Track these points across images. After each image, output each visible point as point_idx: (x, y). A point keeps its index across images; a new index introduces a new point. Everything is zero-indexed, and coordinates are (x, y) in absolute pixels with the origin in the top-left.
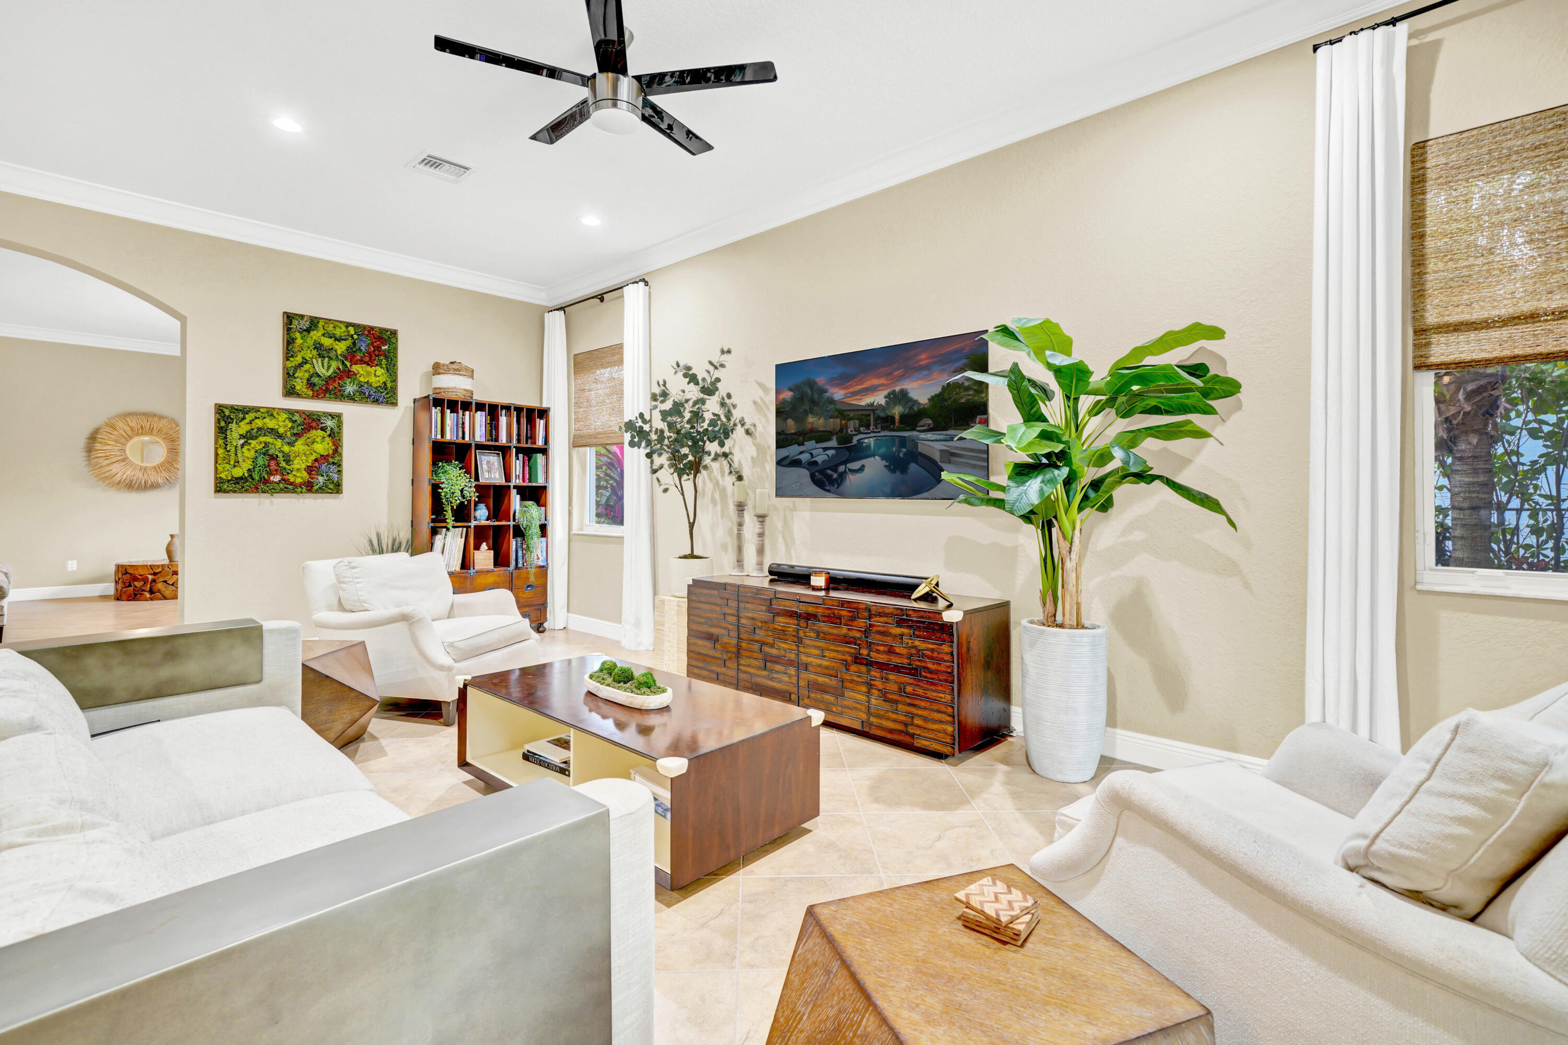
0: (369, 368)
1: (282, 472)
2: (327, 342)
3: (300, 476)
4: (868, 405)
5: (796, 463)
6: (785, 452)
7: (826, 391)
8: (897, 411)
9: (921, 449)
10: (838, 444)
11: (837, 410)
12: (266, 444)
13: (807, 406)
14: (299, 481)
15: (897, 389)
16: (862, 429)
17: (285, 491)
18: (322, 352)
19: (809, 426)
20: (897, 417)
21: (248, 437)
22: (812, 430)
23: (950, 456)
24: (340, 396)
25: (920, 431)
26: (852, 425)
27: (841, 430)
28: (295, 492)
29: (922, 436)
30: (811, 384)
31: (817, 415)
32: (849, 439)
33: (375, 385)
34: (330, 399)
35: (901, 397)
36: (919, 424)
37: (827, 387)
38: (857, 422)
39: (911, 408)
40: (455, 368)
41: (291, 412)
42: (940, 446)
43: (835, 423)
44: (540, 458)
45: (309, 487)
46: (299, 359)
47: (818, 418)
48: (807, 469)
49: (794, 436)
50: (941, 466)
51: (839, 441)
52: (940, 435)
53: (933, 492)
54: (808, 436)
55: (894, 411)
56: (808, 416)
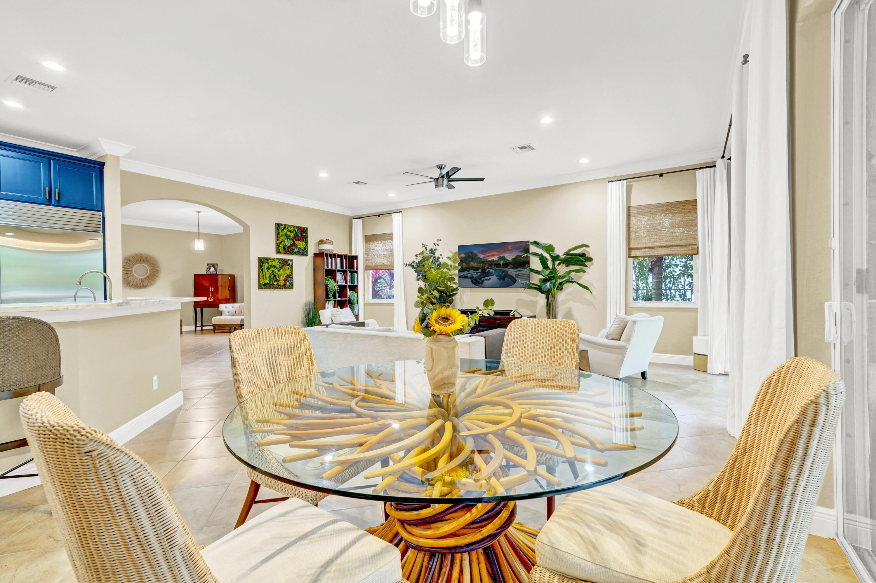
0: (300, 242)
1: (277, 281)
2: (288, 233)
3: (282, 283)
4: (492, 260)
5: (466, 277)
6: (462, 274)
8: (502, 262)
9: (509, 273)
11: (481, 261)
12: (273, 271)
13: (471, 259)
14: (282, 284)
15: (502, 256)
16: (490, 267)
17: (278, 288)
18: (288, 237)
19: (471, 266)
20: (501, 264)
21: (268, 269)
22: (472, 267)
23: (518, 276)
24: (292, 253)
25: (509, 268)
26: (486, 266)
27: (483, 267)
28: (281, 288)
29: (510, 270)
30: (472, 253)
31: (474, 262)
32: (486, 270)
33: (302, 248)
34: (289, 254)
35: (503, 258)
36: (509, 266)
37: (478, 254)
38: (488, 265)
39: (506, 261)
40: (328, 241)
41: (279, 259)
42: (515, 273)
43: (480, 265)
44: (356, 274)
45: (285, 286)
46: (281, 240)
48: (470, 279)
49: (466, 269)
50: (516, 278)
51: (482, 271)
52: (515, 270)
53: (513, 286)
54: (470, 269)
55: (500, 262)
56: (470, 262)
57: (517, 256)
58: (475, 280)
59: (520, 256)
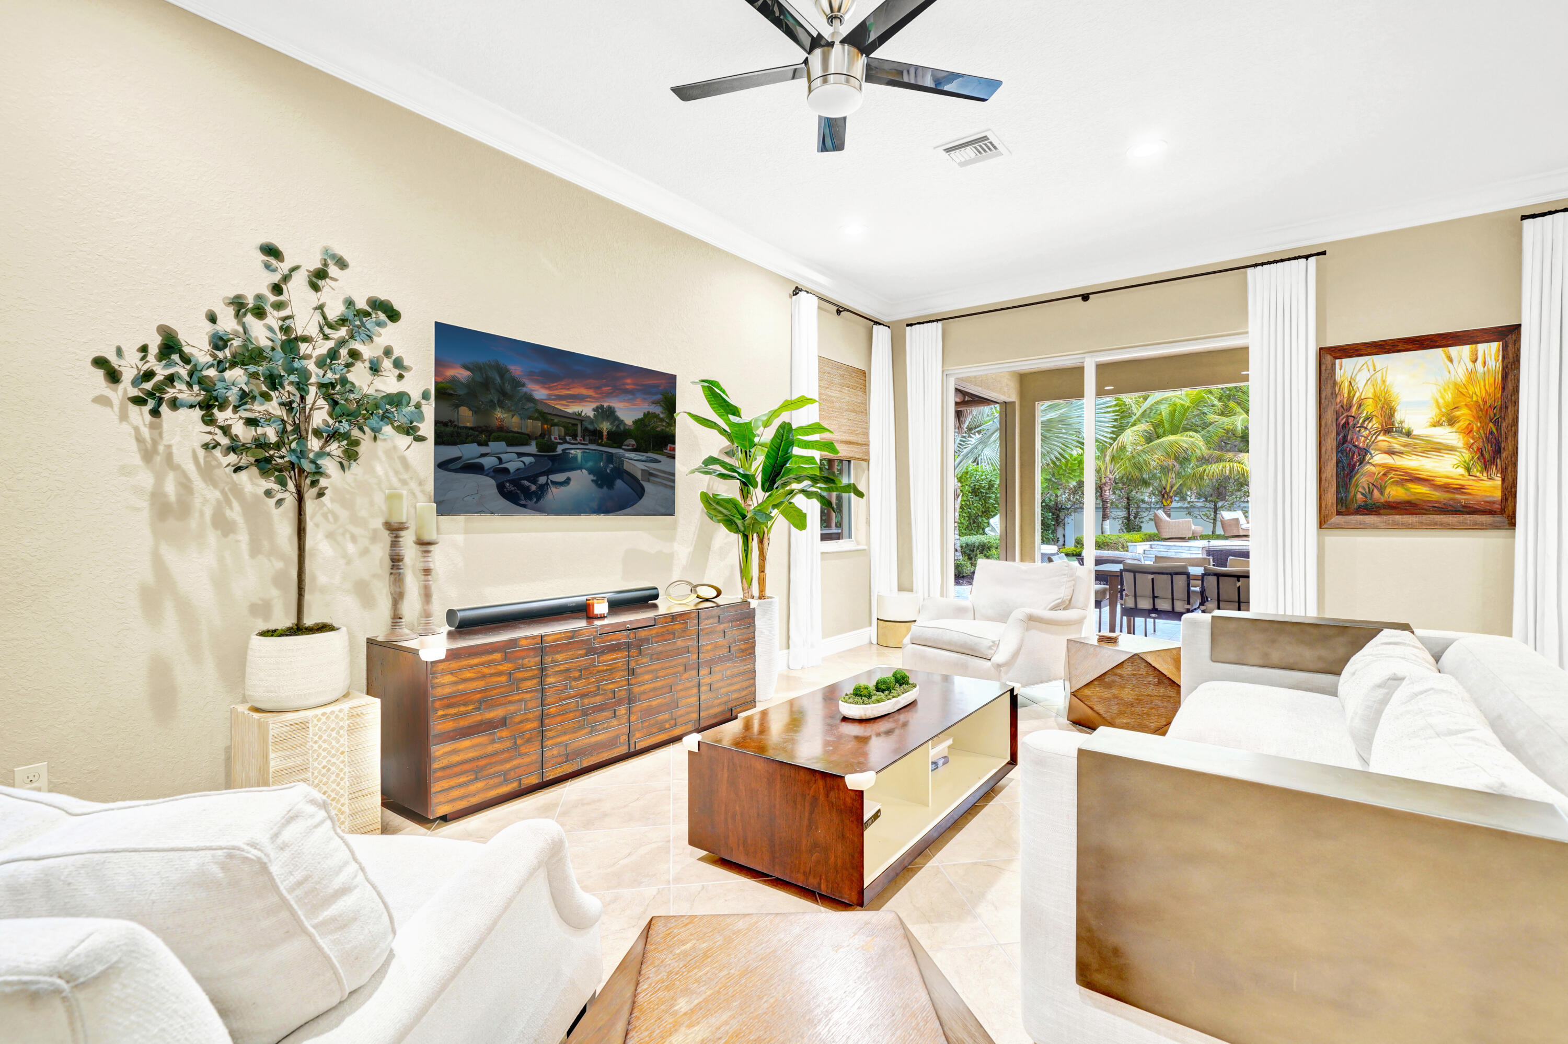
4: (574, 414)
5: (474, 468)
6: (452, 452)
7: (523, 385)
8: (605, 426)
9: (626, 467)
10: (539, 451)
11: (537, 411)
13: (494, 396)
15: (606, 405)
16: (568, 438)
19: (497, 423)
20: (605, 433)
22: (501, 429)
23: (649, 475)
25: (626, 450)
26: (556, 432)
27: (542, 435)
29: (628, 455)
30: (502, 372)
31: (509, 410)
32: (553, 447)
35: (608, 414)
36: (626, 443)
37: (525, 381)
38: (563, 429)
39: (618, 426)
42: (641, 466)
43: (533, 426)
47: (510, 414)
48: (491, 477)
49: (471, 432)
50: (645, 484)
51: (541, 448)
52: (642, 456)
53: (636, 508)
54: (495, 434)
55: (601, 426)
56: (495, 409)
57: (647, 415)
59: (656, 416)
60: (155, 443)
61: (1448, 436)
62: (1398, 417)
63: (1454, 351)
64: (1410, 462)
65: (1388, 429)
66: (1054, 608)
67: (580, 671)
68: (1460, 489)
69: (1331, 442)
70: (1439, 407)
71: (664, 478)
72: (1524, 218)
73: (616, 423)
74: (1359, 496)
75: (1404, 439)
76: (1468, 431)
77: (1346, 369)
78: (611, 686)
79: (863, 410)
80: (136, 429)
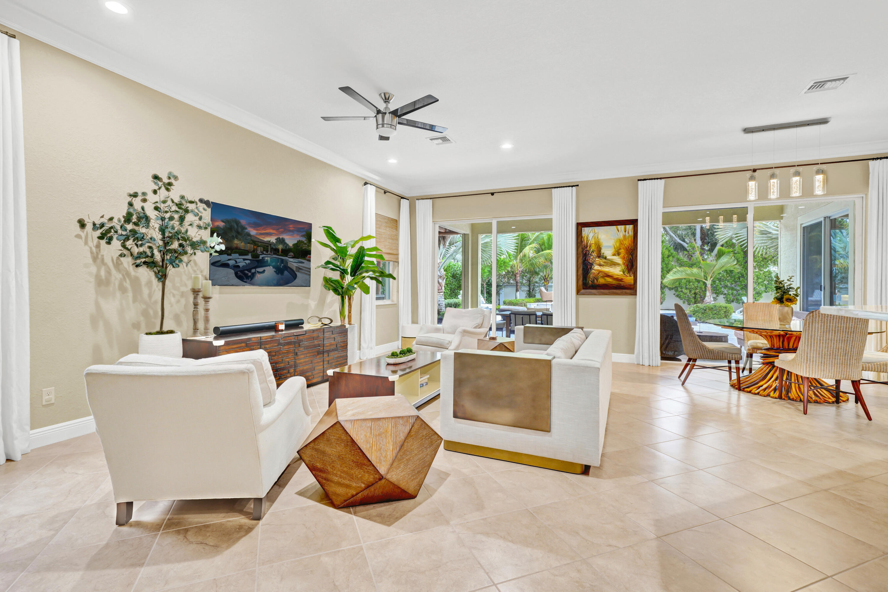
4: (267, 241)
5: (226, 265)
7: (246, 229)
8: (280, 247)
9: (289, 265)
10: (252, 258)
11: (252, 240)
13: (234, 234)
15: (281, 237)
16: (264, 252)
19: (235, 246)
20: (280, 250)
22: (236, 248)
23: (299, 269)
25: (289, 258)
26: (259, 250)
27: (254, 251)
29: (290, 260)
30: (238, 223)
31: (240, 240)
32: (258, 256)
35: (281, 241)
36: (289, 254)
37: (247, 227)
38: (262, 248)
39: (286, 247)
42: (295, 265)
43: (250, 247)
47: (241, 242)
48: (233, 269)
50: (297, 273)
51: (253, 257)
52: (296, 260)
53: (293, 283)
54: (234, 250)
55: (279, 247)
56: (234, 239)
57: (299, 242)
58: (241, 271)
59: (302, 242)
60: (97, 253)
61: (618, 259)
62: (603, 251)
63: (619, 227)
64: (606, 269)
65: (600, 256)
66: (475, 328)
67: (276, 352)
68: (621, 280)
69: (580, 261)
70: (615, 249)
71: (305, 270)
72: (639, 180)
73: (285, 245)
74: (590, 282)
75: (604, 260)
76: (623, 258)
77: (586, 231)
78: (288, 360)
79: (396, 238)
80: (91, 248)
